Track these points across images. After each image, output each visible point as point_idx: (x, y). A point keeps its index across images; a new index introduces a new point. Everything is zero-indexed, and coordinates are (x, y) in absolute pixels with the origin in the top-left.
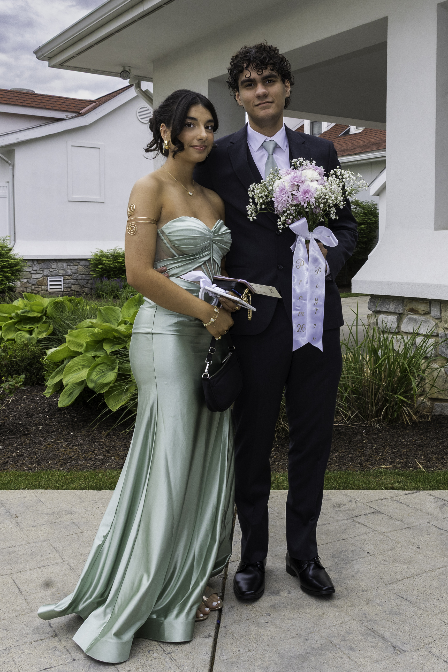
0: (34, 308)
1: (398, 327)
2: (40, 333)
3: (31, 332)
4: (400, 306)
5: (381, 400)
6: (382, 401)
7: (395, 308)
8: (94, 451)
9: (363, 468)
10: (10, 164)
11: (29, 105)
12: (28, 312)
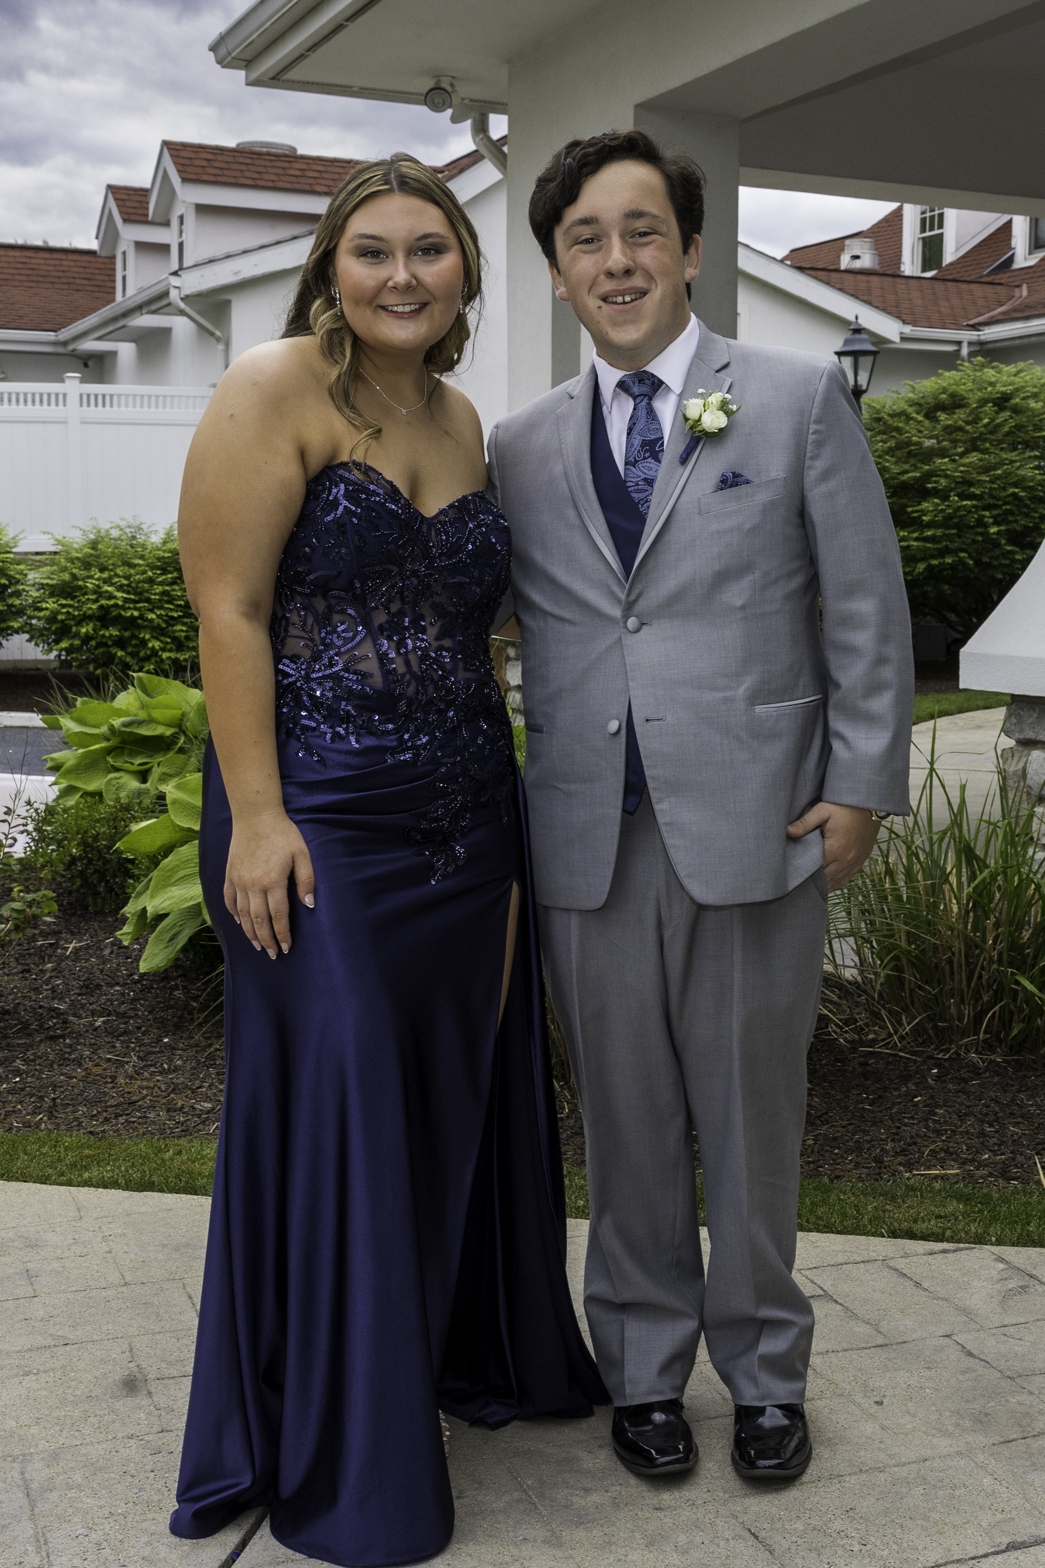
0: (157, 714)
2: (166, 778)
3: (143, 775)
5: (989, 986)
6: (991, 992)
8: (198, 1088)
9: (879, 1174)
10: (218, 340)
11: (270, 184)
12: (140, 723)
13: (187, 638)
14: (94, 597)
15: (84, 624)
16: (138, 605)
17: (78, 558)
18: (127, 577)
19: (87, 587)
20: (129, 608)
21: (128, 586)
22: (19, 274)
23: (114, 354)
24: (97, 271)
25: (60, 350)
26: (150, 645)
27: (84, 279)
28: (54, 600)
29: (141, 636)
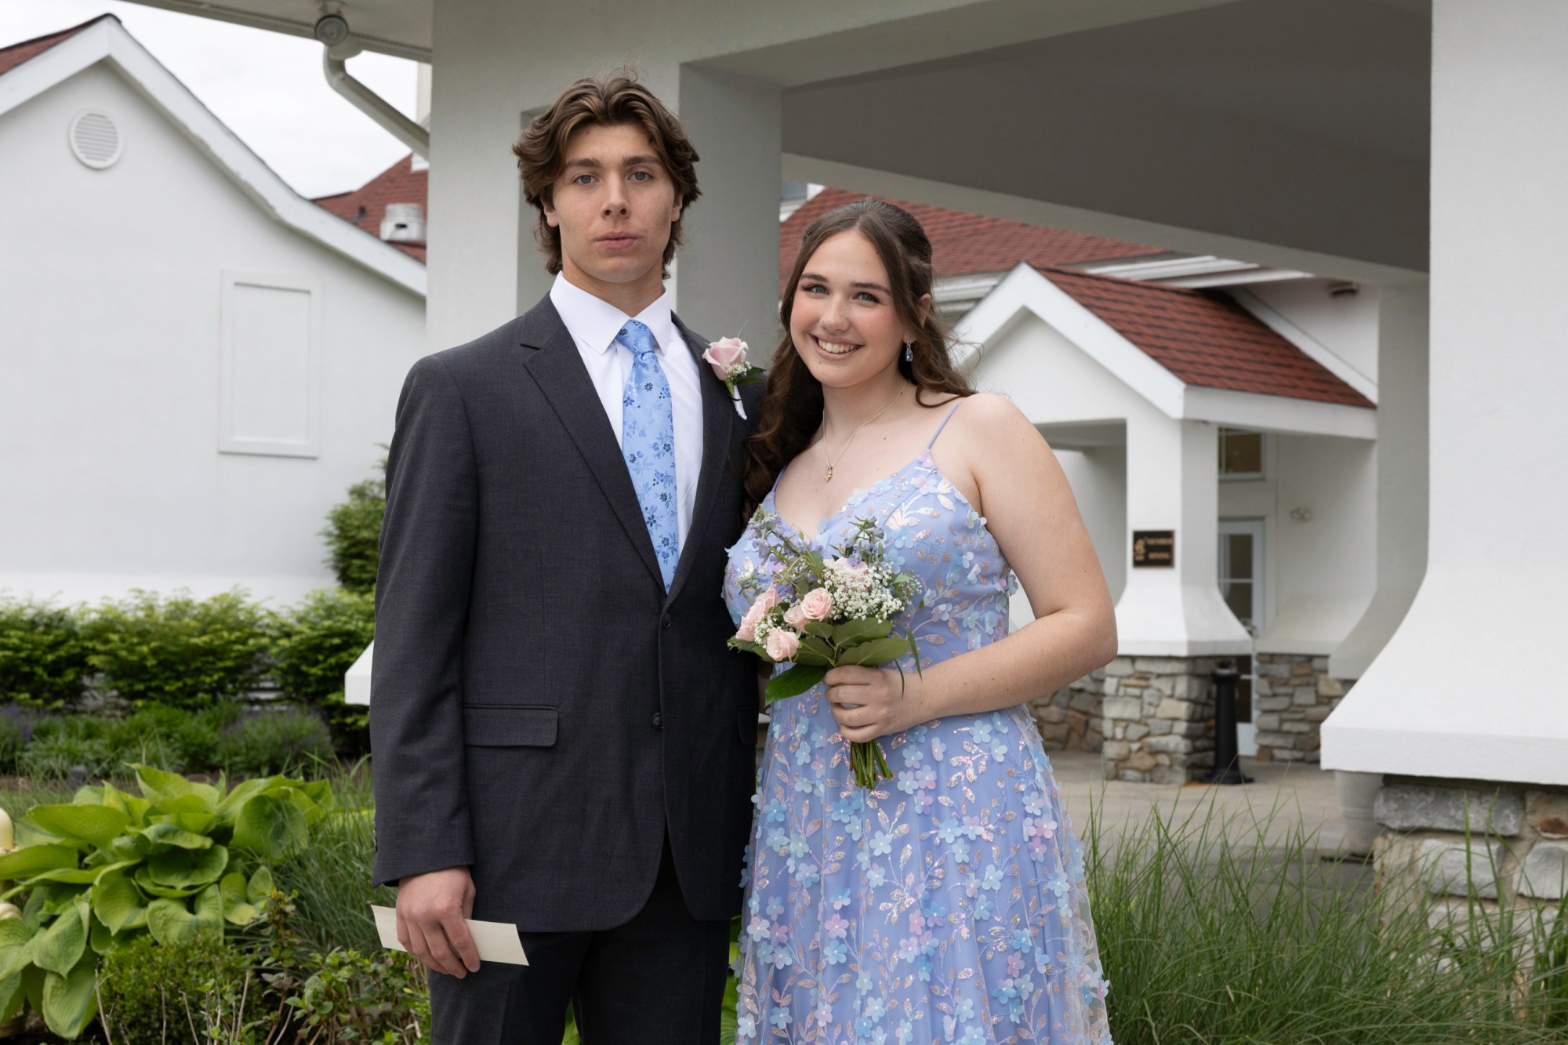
0: (189, 820)
1: (1498, 881)
2: (230, 904)
3: (190, 903)
4: (1507, 812)
7: (1489, 821)
12: (174, 832)
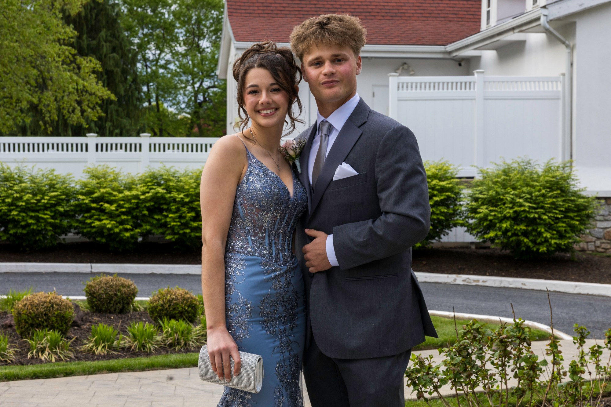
13: (565, 231)
14: (511, 205)
15: (504, 222)
16: (538, 210)
17: (497, 182)
18: (530, 193)
19: (507, 199)
20: (532, 212)
21: (531, 199)
22: (416, 13)
23: (479, 58)
24: (460, 9)
25: (447, 56)
26: (544, 235)
27: (453, 14)
28: (485, 207)
29: (539, 230)
